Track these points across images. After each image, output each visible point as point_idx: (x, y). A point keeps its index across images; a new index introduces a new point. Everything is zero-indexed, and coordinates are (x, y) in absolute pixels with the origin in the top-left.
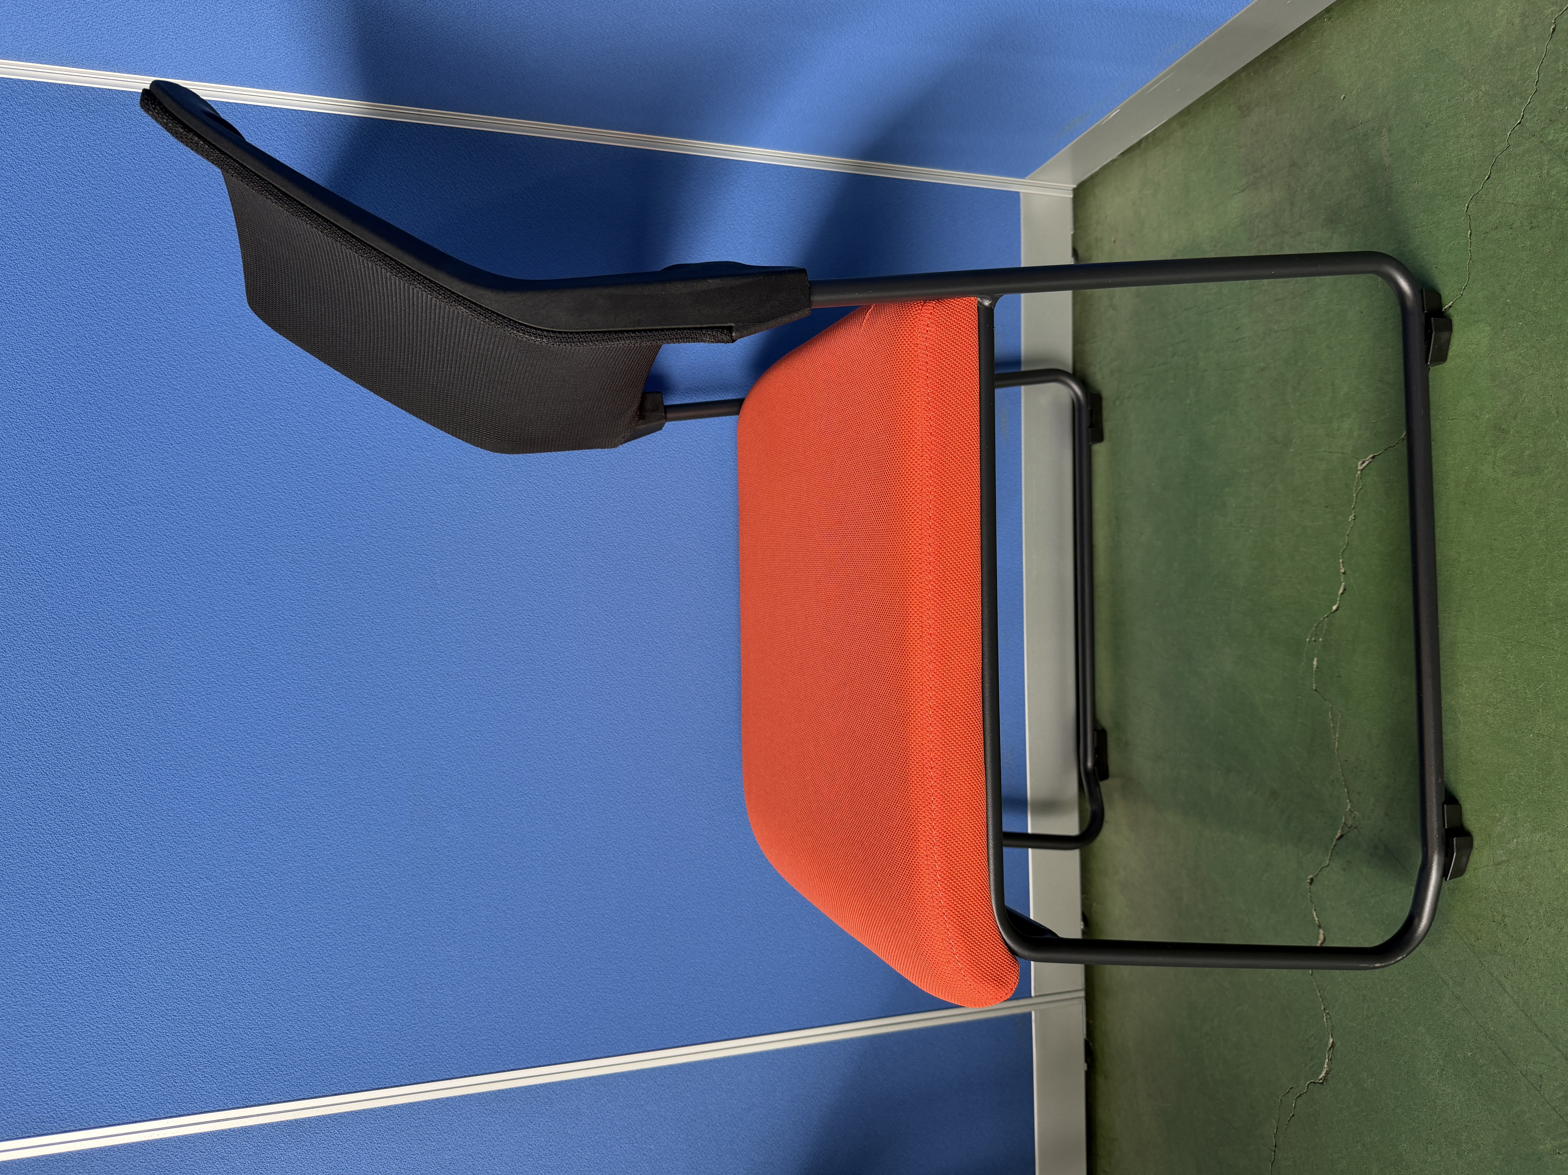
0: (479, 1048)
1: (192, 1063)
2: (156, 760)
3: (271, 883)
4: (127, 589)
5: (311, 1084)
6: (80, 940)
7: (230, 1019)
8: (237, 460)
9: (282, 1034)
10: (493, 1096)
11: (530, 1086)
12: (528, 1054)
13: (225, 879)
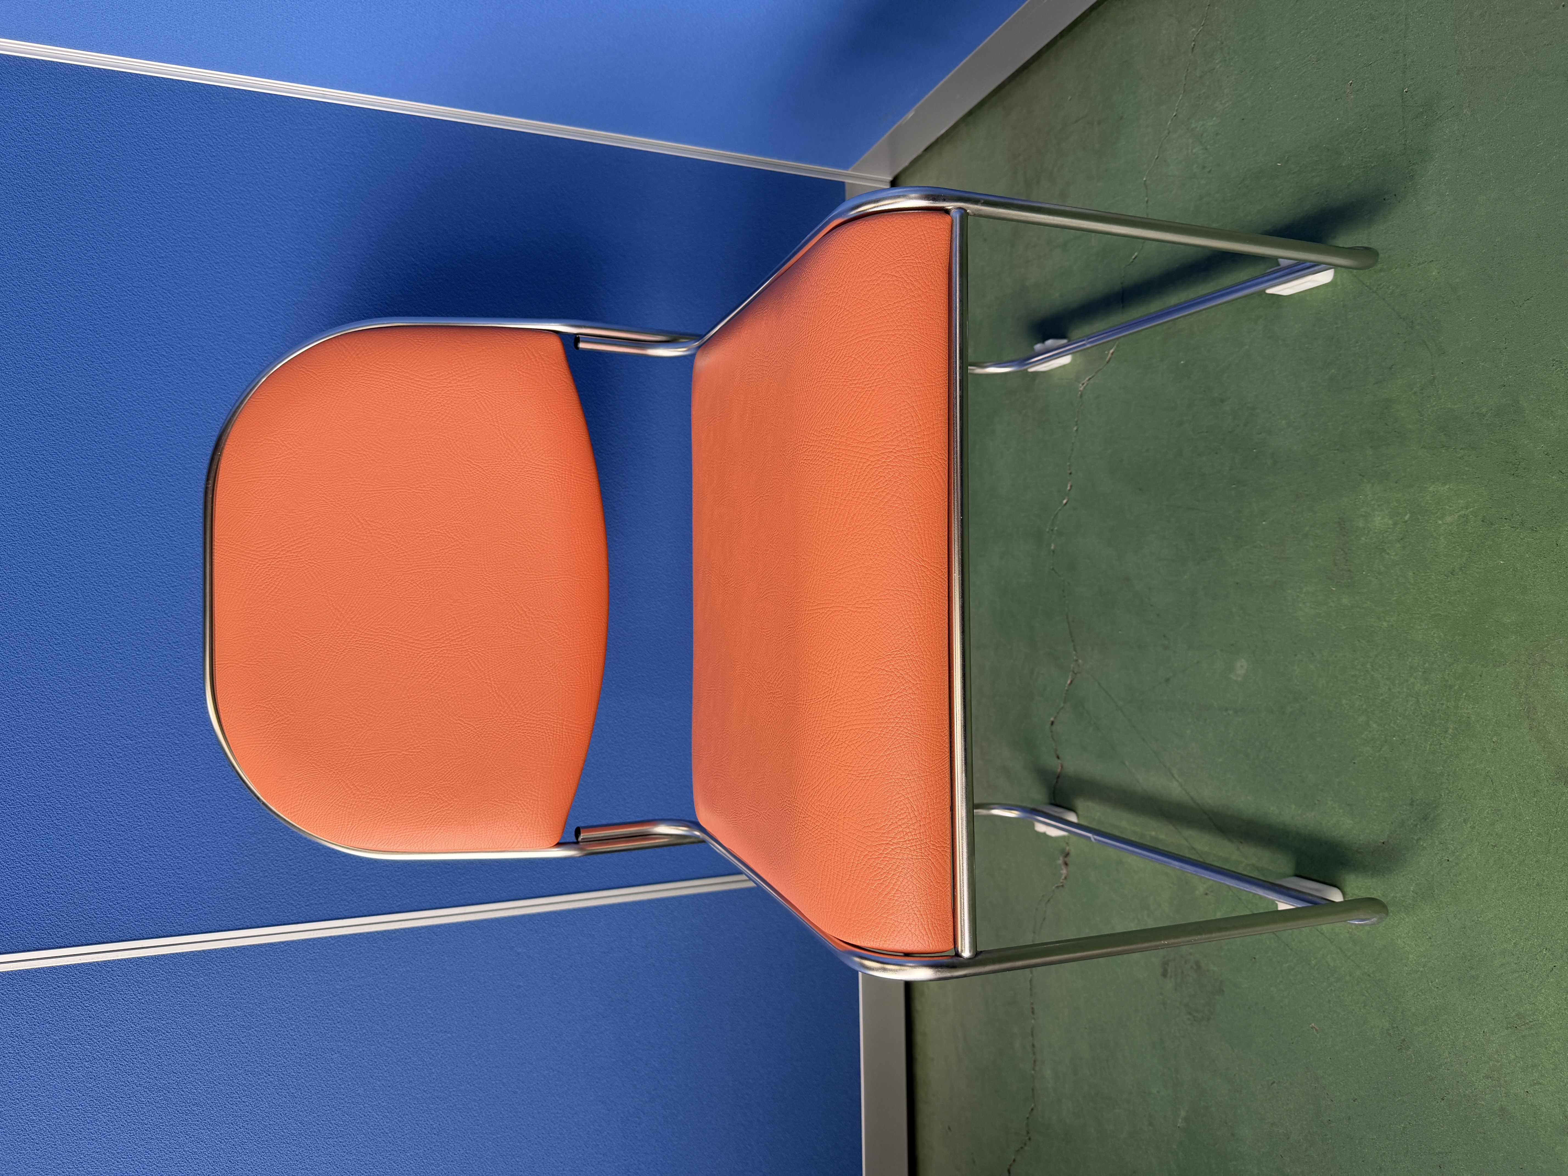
0: (367, 892)
1: (111, 897)
2: (84, 633)
3: (184, 743)
4: (59, 485)
5: (218, 919)
6: (13, 787)
7: (146, 860)
8: (159, 379)
9: (193, 875)
10: (380, 935)
11: (414, 928)
12: (411, 899)
13: (143, 739)
